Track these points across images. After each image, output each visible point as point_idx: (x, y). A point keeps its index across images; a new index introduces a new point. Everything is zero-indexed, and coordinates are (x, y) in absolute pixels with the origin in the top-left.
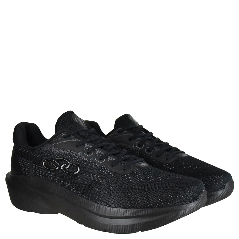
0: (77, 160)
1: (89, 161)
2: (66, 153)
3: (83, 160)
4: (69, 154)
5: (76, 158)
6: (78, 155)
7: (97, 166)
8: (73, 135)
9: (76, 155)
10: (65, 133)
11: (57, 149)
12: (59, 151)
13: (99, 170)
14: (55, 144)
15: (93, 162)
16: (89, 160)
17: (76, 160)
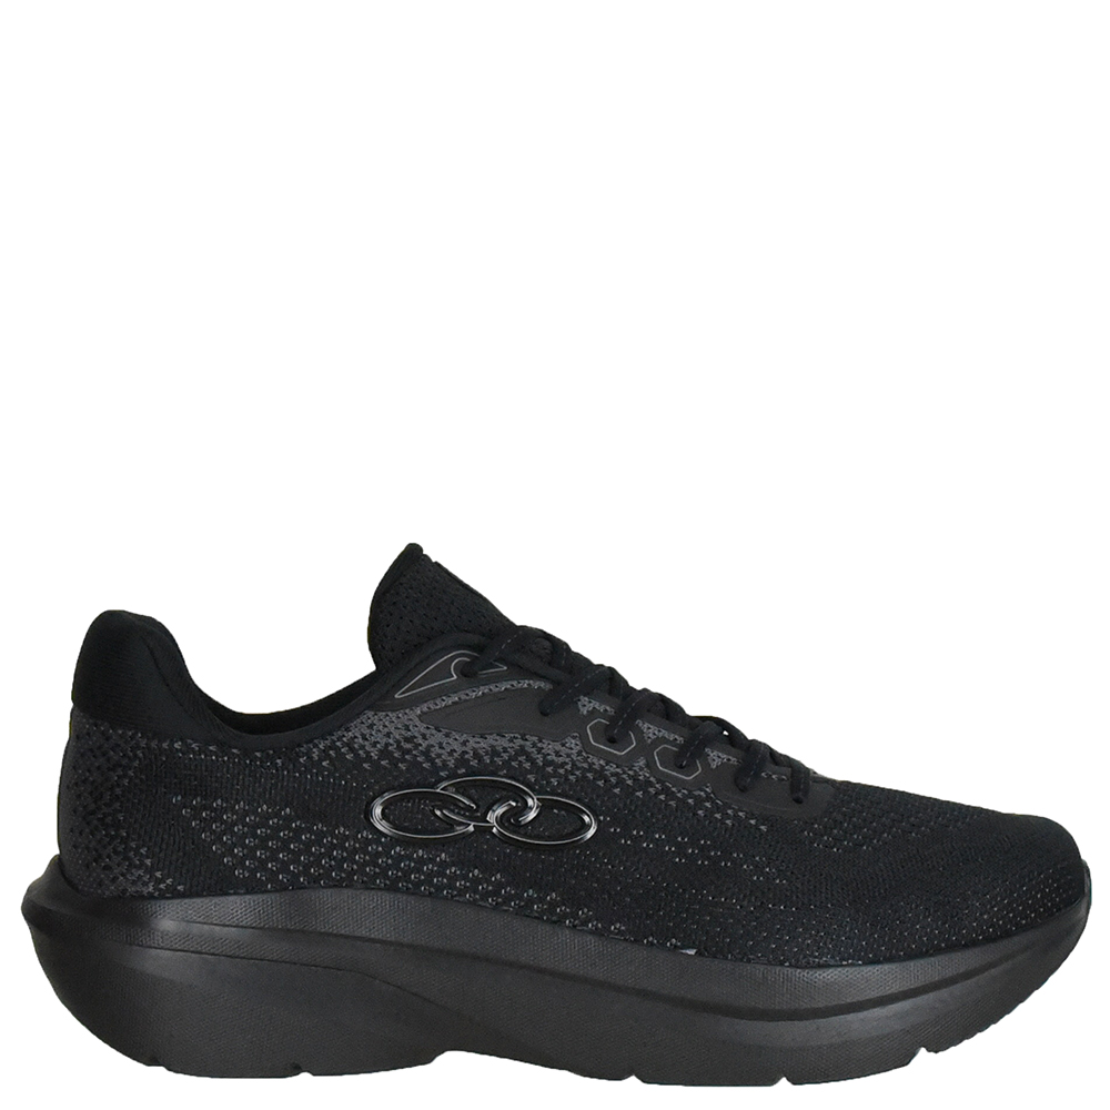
0: (571, 777)
1: (635, 778)
2: (505, 750)
3: (600, 774)
4: (522, 750)
5: (562, 771)
6: (568, 756)
7: (679, 795)
8: (503, 661)
9: (558, 754)
10: (463, 655)
11: (447, 735)
12: (464, 743)
13: (695, 814)
14: (425, 709)
15: (652, 779)
16: (631, 773)
17: (567, 779)
